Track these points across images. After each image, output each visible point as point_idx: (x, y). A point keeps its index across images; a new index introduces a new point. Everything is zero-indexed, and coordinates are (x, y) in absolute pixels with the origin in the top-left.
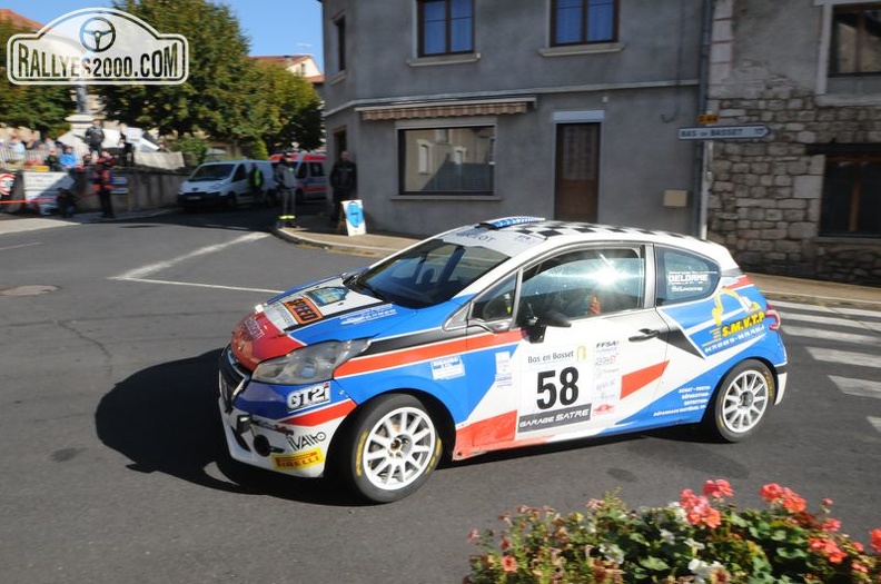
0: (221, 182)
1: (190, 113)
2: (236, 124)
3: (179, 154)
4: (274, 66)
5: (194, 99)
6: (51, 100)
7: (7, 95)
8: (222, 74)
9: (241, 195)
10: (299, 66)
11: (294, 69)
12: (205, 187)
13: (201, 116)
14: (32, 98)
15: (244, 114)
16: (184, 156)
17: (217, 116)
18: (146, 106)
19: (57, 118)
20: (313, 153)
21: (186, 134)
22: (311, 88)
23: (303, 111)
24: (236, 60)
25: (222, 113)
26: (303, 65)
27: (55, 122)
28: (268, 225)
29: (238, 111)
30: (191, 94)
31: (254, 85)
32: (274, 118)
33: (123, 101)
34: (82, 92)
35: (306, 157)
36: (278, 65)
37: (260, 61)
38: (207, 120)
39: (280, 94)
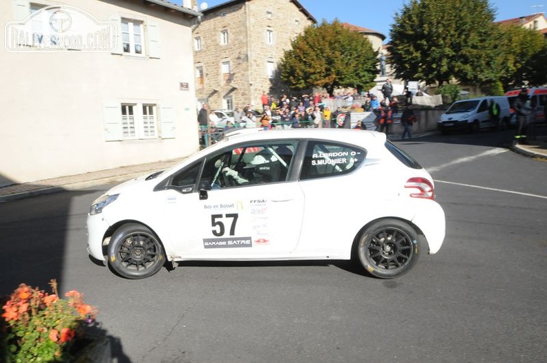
0: (469, 113)
1: (449, 68)
2: (482, 71)
3: (440, 96)
4: (512, 26)
5: (452, 58)
6: (366, 70)
7: (344, 71)
8: (474, 38)
9: (483, 122)
10: (532, 23)
11: (528, 25)
12: (458, 117)
13: (457, 69)
14: (356, 70)
15: (488, 64)
16: (443, 97)
17: (468, 68)
18: (420, 67)
19: (368, 80)
20: (541, 88)
21: (445, 83)
22: (542, 38)
23: (535, 56)
24: (484, 27)
25: (472, 65)
26: (535, 22)
27: (367, 83)
28: (507, 143)
29: (483, 62)
30: (451, 55)
31: (497, 42)
32: (510, 65)
33: (407, 65)
34: (383, 63)
35: (536, 92)
36: (515, 25)
37: (502, 25)
38: (460, 71)
39: (516, 46)
